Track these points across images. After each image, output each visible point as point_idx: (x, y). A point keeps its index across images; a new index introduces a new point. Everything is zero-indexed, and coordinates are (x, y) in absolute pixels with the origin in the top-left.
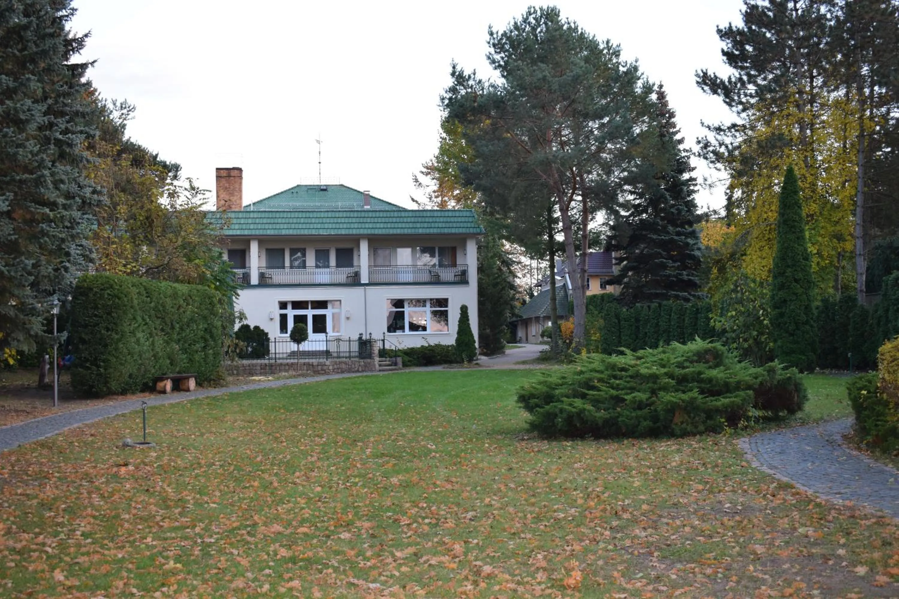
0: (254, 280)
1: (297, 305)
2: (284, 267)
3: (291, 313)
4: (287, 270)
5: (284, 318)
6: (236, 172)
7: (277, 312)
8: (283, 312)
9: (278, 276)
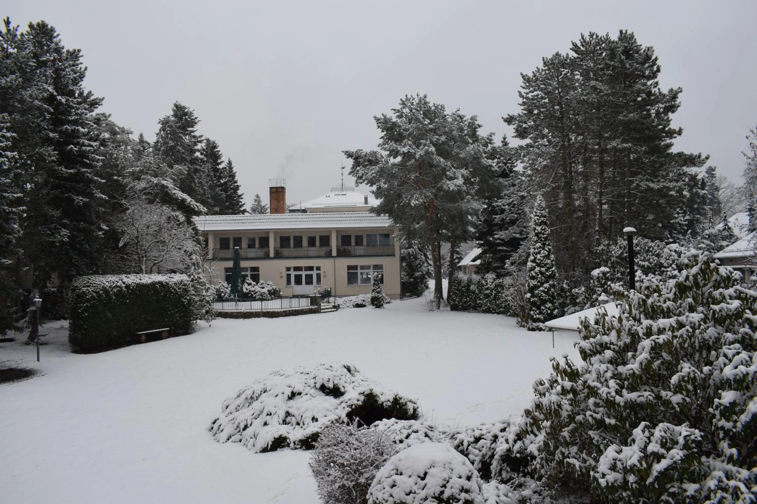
0: (272, 254)
1: (297, 269)
2: (290, 247)
3: (293, 273)
4: (292, 249)
5: (289, 276)
6: (280, 190)
7: (285, 273)
8: (289, 273)
9: (285, 252)
